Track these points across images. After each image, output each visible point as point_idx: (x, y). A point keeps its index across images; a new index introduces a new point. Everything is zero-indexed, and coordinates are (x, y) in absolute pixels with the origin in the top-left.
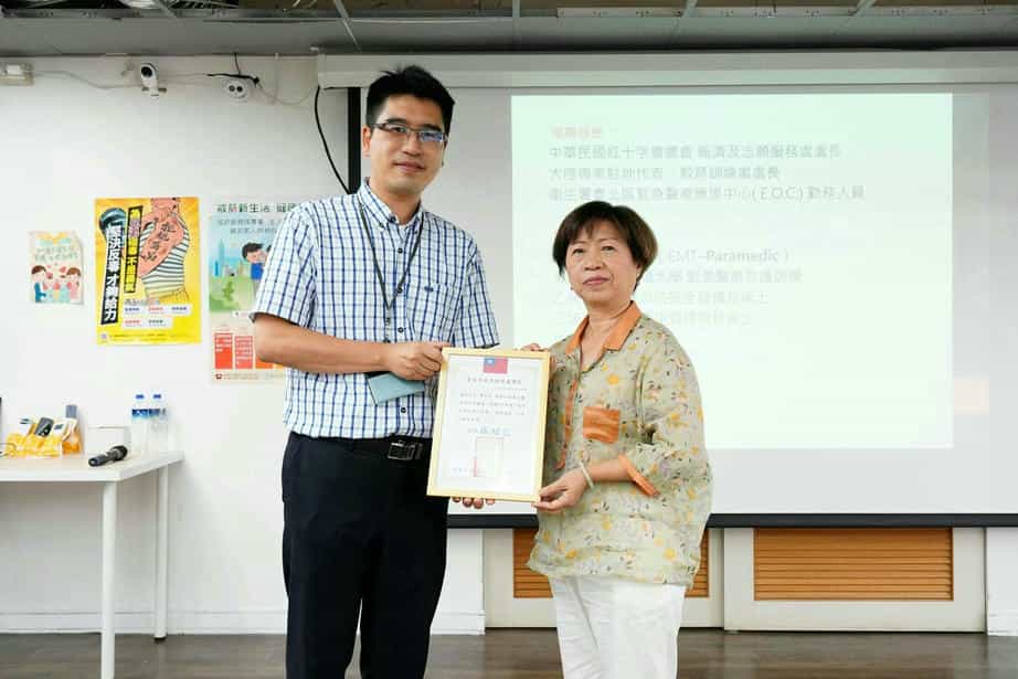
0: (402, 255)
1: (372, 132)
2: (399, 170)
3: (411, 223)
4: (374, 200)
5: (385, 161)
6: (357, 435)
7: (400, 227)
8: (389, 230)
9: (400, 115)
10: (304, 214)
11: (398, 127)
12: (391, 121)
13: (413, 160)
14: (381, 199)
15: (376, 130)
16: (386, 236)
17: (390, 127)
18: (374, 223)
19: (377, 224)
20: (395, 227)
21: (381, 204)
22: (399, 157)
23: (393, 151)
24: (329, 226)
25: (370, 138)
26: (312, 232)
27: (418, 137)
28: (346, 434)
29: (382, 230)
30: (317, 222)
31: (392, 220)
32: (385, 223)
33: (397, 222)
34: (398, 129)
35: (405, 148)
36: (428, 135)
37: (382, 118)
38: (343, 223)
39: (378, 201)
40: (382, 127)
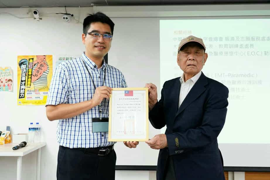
0: (100, 79)
1: (86, 35)
2: (96, 49)
3: (102, 67)
4: (88, 60)
5: (91, 46)
6: (88, 147)
7: (98, 69)
8: (94, 70)
9: (96, 29)
10: (63, 66)
11: (96, 33)
12: (93, 31)
13: (102, 45)
14: (91, 59)
15: (88, 35)
16: (93, 72)
17: (93, 33)
18: (89, 68)
19: (90, 68)
20: (96, 69)
21: (91, 61)
22: (96, 44)
23: (94, 42)
24: (73, 71)
25: (85, 38)
26: (67, 73)
27: (103, 36)
28: (83, 146)
29: (92, 70)
30: (68, 70)
31: (95, 67)
32: (93, 68)
33: (97, 67)
34: (96, 34)
35: (98, 41)
36: (106, 36)
37: (90, 30)
38: (78, 69)
39: (90, 60)
40: (90, 34)
